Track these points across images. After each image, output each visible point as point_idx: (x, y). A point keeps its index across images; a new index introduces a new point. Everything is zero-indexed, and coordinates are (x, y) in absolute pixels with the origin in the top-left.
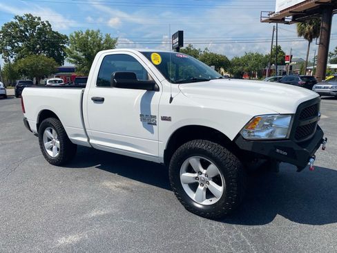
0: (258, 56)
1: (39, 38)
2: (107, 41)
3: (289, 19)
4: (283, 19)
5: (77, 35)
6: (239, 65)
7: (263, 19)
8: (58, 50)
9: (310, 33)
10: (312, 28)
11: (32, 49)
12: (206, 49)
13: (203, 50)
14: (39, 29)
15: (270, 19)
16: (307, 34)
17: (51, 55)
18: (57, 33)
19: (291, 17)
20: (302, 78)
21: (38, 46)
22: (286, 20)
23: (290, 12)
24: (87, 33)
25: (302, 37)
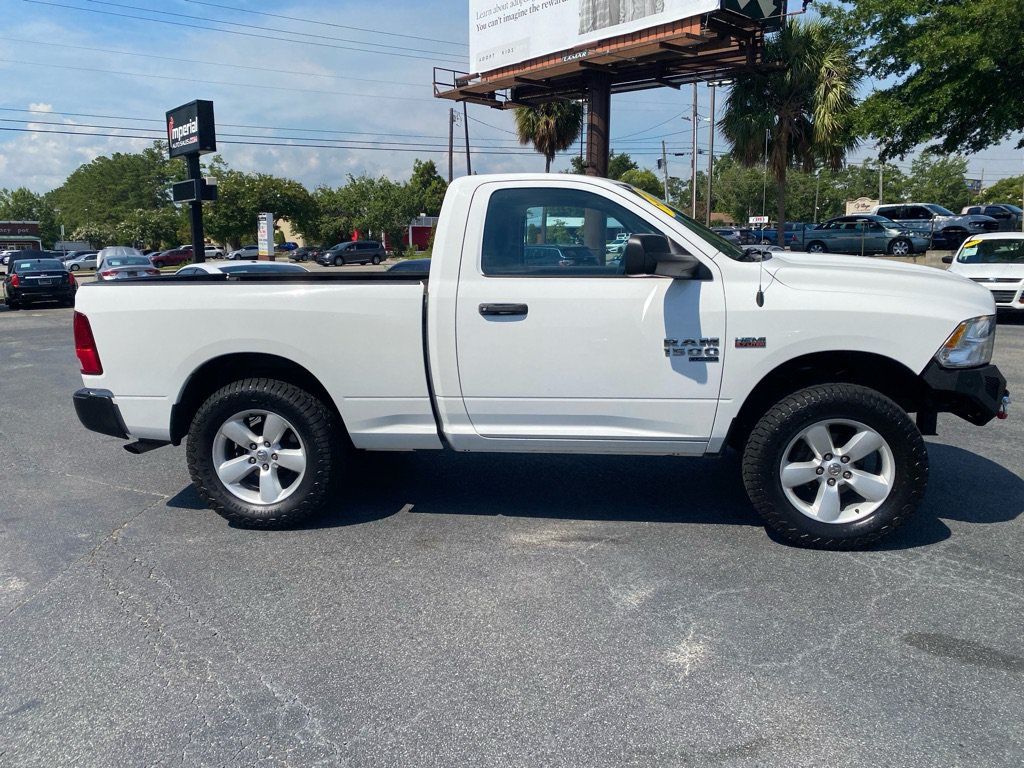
0: (387, 187)
4: (492, 95)
7: (442, 89)
9: (550, 137)
10: (552, 122)
15: (462, 93)
16: (543, 139)
19: (509, 92)
22: (498, 98)
23: (516, 78)
25: (531, 145)
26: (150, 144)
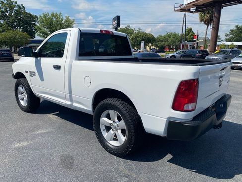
0: (175, 35)
1: (16, 17)
2: (66, 21)
3: (194, 10)
4: (190, 10)
5: (45, 16)
6: (162, 41)
7: (176, 9)
8: (30, 27)
9: (208, 20)
10: (209, 16)
11: (11, 25)
12: (139, 29)
13: (137, 29)
14: (16, 11)
15: (181, 10)
16: (206, 21)
17: (25, 30)
18: (29, 14)
19: (195, 8)
20: (199, 51)
21: (15, 23)
22: (192, 10)
23: (193, 5)
24: (52, 15)
25: (203, 23)
26: (126, 26)
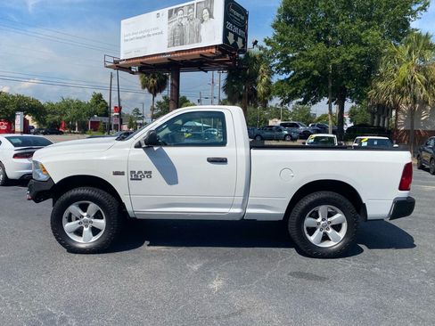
6: (54, 113)
7: (108, 64)
9: (155, 87)
15: (117, 66)
16: (151, 88)
22: (132, 70)
23: (141, 63)
